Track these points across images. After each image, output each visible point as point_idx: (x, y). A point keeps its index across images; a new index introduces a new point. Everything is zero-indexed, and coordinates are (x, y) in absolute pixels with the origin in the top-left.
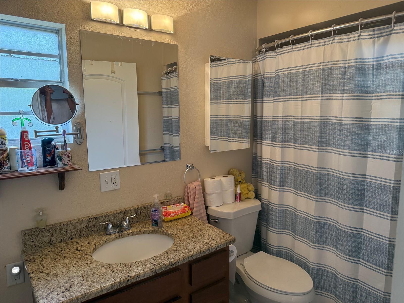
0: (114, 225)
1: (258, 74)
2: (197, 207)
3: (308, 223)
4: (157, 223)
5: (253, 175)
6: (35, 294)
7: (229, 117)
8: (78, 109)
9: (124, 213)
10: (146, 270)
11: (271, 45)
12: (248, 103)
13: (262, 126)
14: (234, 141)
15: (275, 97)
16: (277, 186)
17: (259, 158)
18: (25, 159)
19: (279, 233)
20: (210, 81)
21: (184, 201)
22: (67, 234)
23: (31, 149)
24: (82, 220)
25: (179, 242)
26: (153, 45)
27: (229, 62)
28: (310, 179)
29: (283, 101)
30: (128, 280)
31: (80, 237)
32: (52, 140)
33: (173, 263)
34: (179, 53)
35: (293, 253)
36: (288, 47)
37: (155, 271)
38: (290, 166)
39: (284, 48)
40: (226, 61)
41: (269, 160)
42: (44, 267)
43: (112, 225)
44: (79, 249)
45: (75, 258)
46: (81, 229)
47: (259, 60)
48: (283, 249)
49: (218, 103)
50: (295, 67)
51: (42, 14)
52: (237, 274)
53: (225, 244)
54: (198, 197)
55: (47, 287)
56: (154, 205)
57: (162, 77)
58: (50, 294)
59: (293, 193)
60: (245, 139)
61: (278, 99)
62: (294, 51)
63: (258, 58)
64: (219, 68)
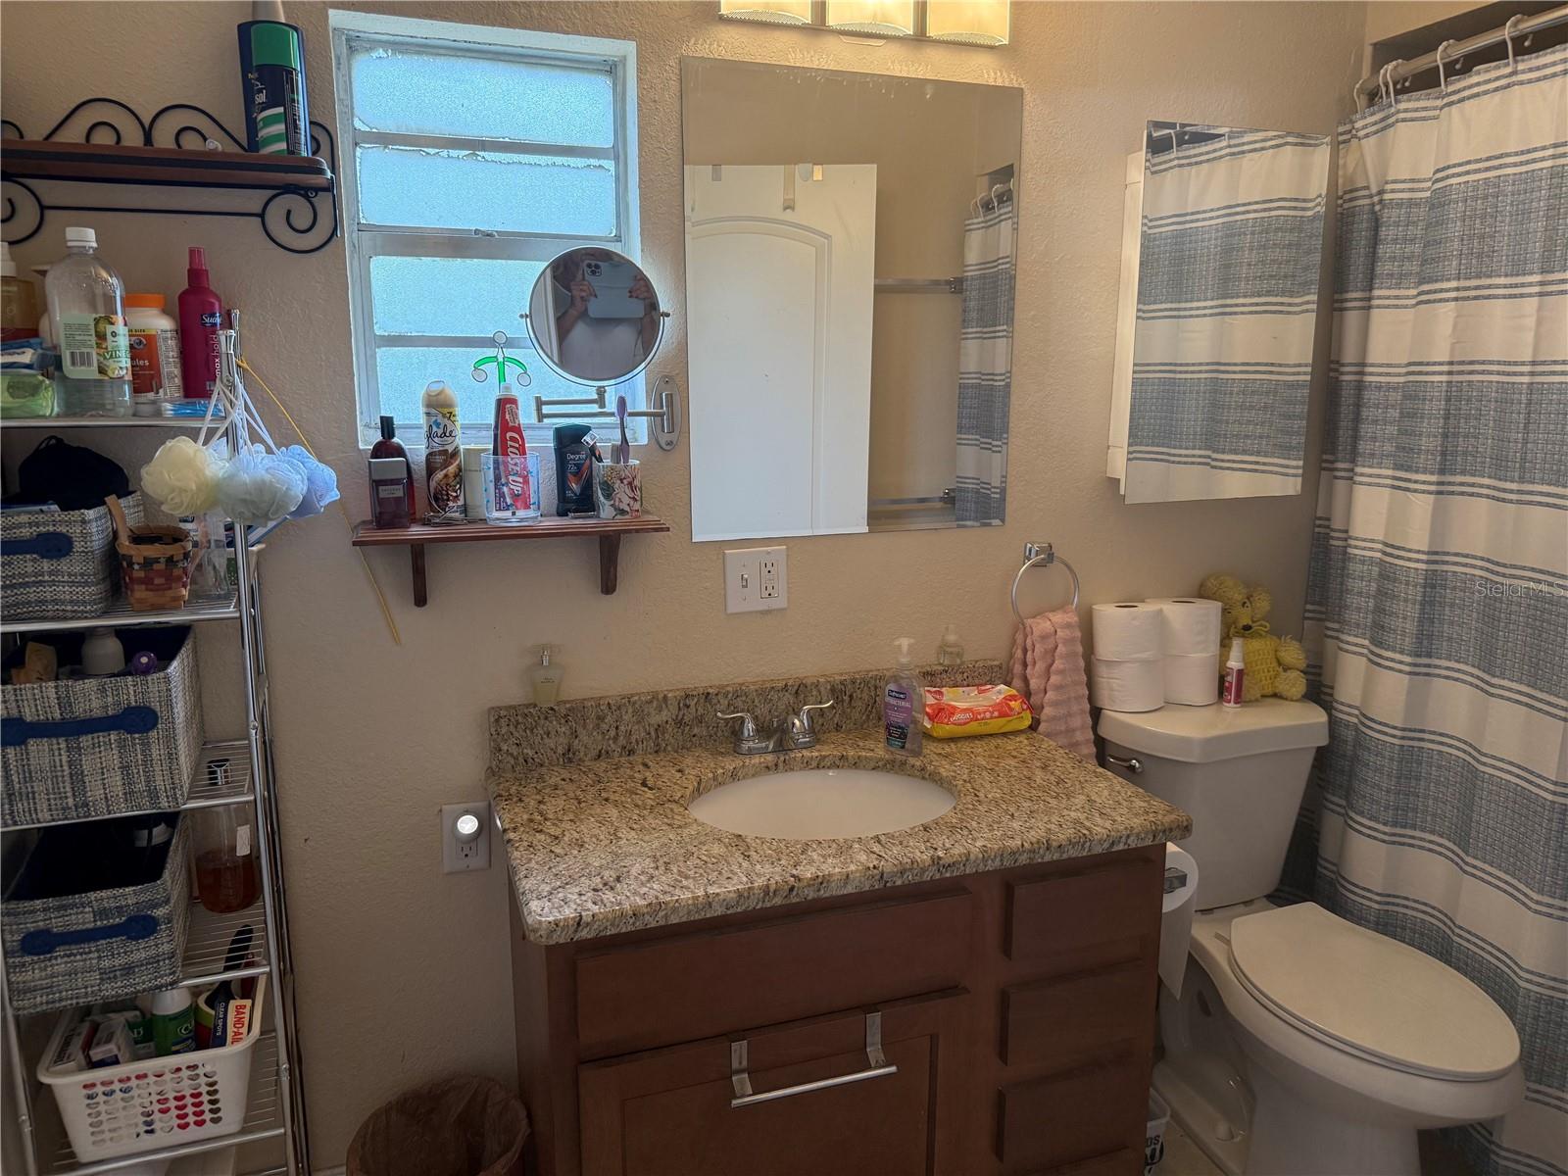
0: (762, 727)
1: (1357, 190)
2: (1055, 704)
3: (1528, 809)
4: (903, 736)
5: (1309, 607)
6: (518, 883)
7: (1222, 368)
8: (668, 328)
9: (796, 693)
10: (853, 867)
11: (1422, 63)
12: (1307, 311)
13: (1358, 406)
14: (1235, 465)
15: (1424, 283)
16: (1402, 652)
17: (1338, 539)
18: (507, 484)
19: (1394, 843)
20: (1144, 225)
21: (1008, 679)
22: (617, 734)
23: (524, 453)
24: (665, 697)
25: (973, 805)
26: (928, 96)
27: (1235, 146)
28: (1552, 627)
29: (1456, 299)
30: (792, 889)
31: (656, 752)
32: (586, 430)
33: (948, 860)
34: (1025, 119)
35: (1450, 928)
36: (1498, 68)
37: (882, 877)
38: (1466, 574)
39: (1478, 73)
40: (1224, 143)
41: (1380, 546)
42: (546, 819)
43: (757, 725)
44: (650, 784)
45: (637, 806)
46: (659, 726)
47: (1362, 133)
48: (1407, 907)
49: (1182, 313)
50: (1522, 153)
51: (569, 12)
52: (1192, 962)
53: (1147, 833)
54: (1062, 666)
55: (553, 870)
56: (896, 679)
57: (967, 222)
58: (560, 890)
59: (1471, 684)
60: (1285, 458)
61: (1435, 292)
62: (1521, 83)
63: (1358, 125)
64: (1193, 170)
